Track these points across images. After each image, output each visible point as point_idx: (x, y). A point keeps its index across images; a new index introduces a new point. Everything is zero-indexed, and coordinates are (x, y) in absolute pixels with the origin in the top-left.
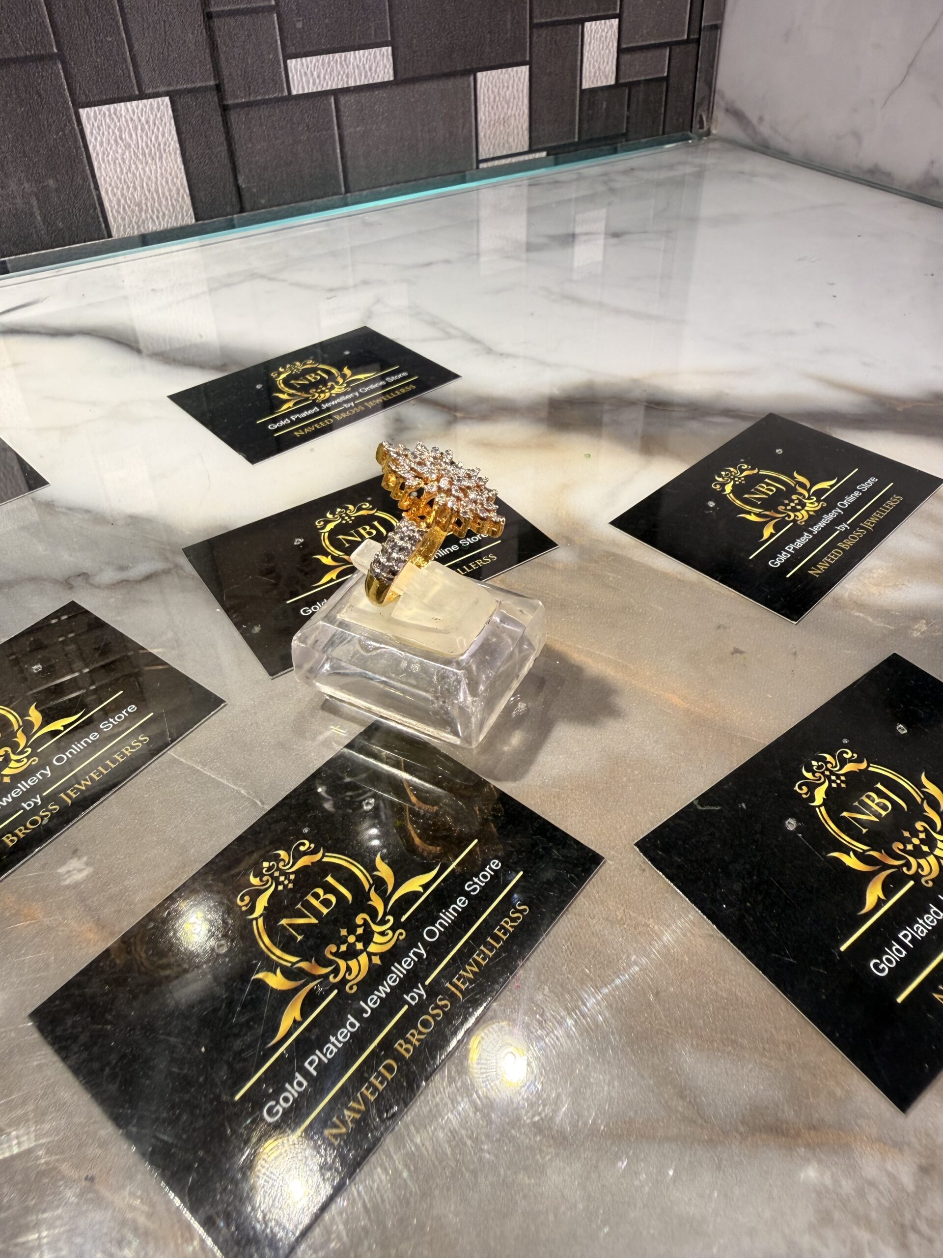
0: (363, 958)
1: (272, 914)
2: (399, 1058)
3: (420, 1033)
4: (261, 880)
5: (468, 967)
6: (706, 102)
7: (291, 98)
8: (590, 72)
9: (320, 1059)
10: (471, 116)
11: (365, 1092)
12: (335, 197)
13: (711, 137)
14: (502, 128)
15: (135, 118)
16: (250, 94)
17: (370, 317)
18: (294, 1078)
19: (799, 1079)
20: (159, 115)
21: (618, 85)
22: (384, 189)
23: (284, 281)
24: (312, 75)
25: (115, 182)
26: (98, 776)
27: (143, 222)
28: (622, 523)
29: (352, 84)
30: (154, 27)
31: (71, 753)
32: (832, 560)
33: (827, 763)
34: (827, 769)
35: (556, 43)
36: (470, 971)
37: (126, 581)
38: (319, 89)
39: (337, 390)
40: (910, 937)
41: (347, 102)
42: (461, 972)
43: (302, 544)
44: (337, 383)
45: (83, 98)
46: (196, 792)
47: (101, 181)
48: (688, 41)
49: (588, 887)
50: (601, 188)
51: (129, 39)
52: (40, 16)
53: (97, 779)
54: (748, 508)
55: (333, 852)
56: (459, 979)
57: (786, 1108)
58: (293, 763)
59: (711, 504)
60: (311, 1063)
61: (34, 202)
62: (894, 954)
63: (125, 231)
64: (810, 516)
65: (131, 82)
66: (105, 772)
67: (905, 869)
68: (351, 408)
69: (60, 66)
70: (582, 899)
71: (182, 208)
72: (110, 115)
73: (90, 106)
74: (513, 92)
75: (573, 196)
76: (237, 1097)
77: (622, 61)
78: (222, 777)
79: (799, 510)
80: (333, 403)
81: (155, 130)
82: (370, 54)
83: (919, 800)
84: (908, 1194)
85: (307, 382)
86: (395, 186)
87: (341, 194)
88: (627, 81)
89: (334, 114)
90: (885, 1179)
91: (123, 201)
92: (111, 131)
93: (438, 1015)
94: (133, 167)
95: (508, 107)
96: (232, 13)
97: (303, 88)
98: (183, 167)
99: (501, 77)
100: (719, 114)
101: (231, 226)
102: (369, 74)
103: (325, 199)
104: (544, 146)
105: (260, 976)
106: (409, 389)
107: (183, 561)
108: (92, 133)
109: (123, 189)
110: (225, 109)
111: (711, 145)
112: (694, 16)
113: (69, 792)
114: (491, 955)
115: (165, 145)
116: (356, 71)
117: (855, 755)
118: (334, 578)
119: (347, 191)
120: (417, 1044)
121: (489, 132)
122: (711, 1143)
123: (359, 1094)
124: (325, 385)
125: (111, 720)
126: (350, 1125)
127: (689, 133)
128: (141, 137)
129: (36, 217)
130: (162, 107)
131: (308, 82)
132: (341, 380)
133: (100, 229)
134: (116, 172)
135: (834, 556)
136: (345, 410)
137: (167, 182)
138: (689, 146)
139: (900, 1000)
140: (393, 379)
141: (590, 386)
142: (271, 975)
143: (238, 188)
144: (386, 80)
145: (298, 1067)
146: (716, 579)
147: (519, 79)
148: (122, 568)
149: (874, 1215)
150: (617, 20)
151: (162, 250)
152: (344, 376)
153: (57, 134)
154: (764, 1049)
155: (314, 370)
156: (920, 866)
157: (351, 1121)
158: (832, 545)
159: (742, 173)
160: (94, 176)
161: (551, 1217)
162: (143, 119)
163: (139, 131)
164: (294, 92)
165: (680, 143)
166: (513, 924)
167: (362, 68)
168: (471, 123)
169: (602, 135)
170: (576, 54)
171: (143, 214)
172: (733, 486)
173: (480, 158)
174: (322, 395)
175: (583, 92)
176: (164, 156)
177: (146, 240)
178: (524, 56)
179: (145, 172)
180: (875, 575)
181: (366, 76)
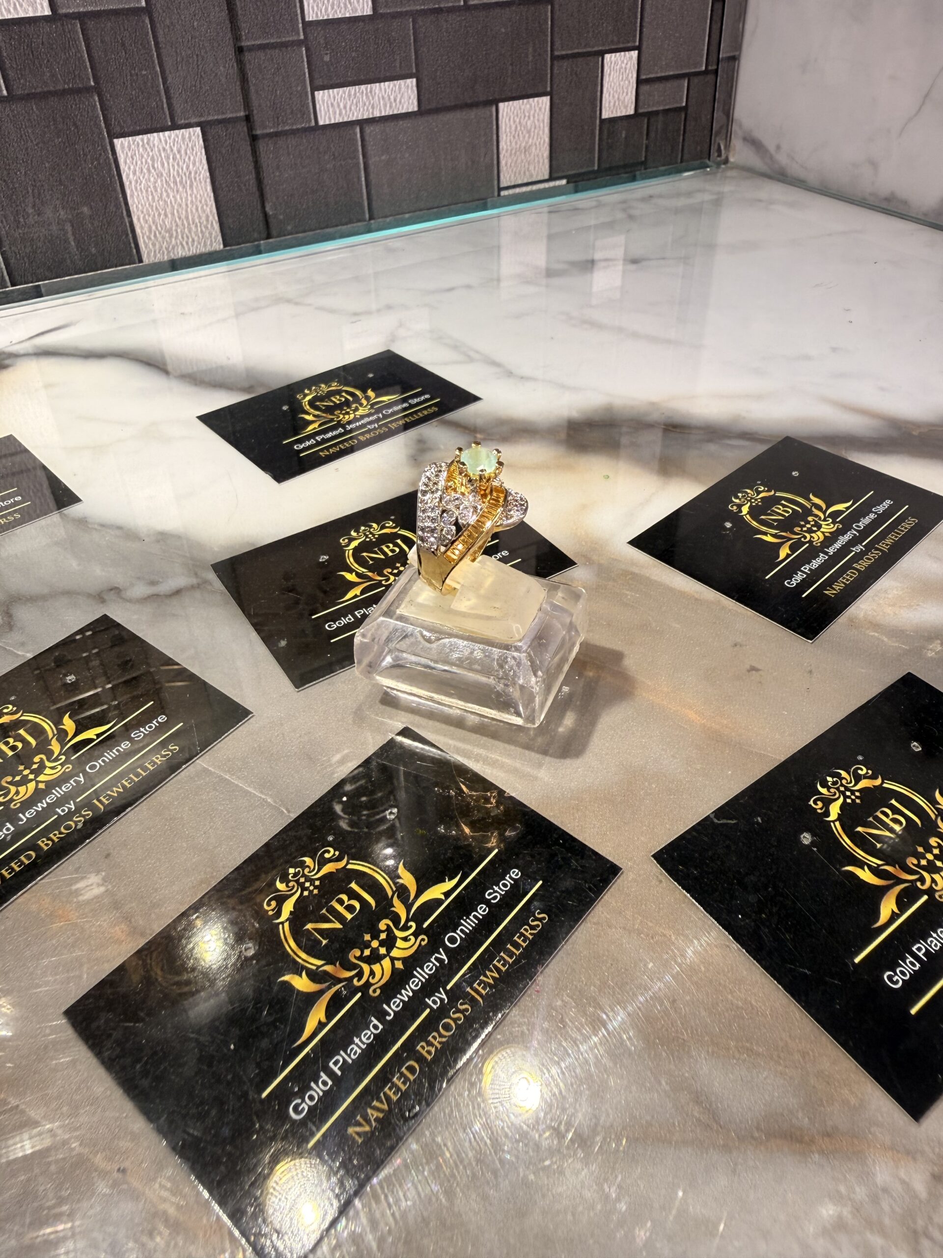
0: (386, 963)
1: (297, 919)
2: (420, 1059)
3: (441, 1036)
4: (287, 886)
5: (488, 973)
6: (724, 131)
7: (317, 128)
8: (610, 102)
9: (344, 1059)
10: (492, 144)
11: (388, 1092)
12: (359, 224)
13: (729, 165)
14: (523, 156)
15: (167, 147)
16: (278, 125)
17: (393, 341)
18: (319, 1077)
19: (814, 1087)
20: (190, 145)
21: (637, 114)
22: (407, 216)
23: (310, 305)
24: (339, 106)
25: (147, 210)
26: (129, 783)
27: (173, 248)
28: (640, 542)
29: (377, 114)
30: (188, 61)
31: (104, 761)
32: (848, 580)
33: (841, 779)
34: (842, 785)
35: (576, 74)
36: (490, 976)
37: (158, 595)
38: (346, 120)
39: (361, 412)
40: (924, 950)
41: (371, 132)
42: (482, 978)
43: (326, 561)
44: (361, 405)
45: (118, 129)
46: (224, 800)
47: (133, 208)
48: (706, 72)
49: (605, 897)
50: (620, 215)
51: (163, 72)
52: (79, 51)
53: (129, 786)
54: (764, 529)
55: (357, 860)
56: (479, 985)
57: (800, 1115)
58: (318, 773)
59: (728, 525)
60: (336, 1063)
61: (68, 227)
62: (908, 967)
63: (155, 256)
64: (825, 536)
65: (164, 113)
66: (136, 780)
67: (919, 884)
68: (375, 429)
69: (97, 99)
70: (601, 909)
71: (211, 234)
72: (143, 145)
73: (124, 137)
74: (534, 122)
75: (593, 222)
76: (264, 1095)
77: (641, 91)
78: (249, 786)
79: (815, 532)
80: (358, 424)
81: (187, 160)
82: (395, 86)
83: (933, 816)
84: (921, 1201)
85: (332, 404)
86: (418, 213)
87: (365, 221)
88: (646, 110)
89: (360, 143)
90: (899, 1187)
91: (154, 228)
92: (144, 160)
93: (459, 1019)
94: (165, 194)
95: (529, 137)
96: (262, 47)
97: (330, 119)
98: (212, 195)
99: (523, 107)
100: (737, 143)
101: (258, 251)
102: (394, 105)
103: (349, 226)
104: (563, 174)
105: (286, 978)
106: (431, 411)
107: (212, 576)
108: (125, 162)
109: (154, 215)
110: (254, 138)
111: (729, 173)
112: (711, 48)
113: (101, 798)
114: (511, 961)
115: (196, 173)
116: (382, 102)
117: (870, 772)
118: (358, 594)
119: (371, 218)
120: (439, 1046)
121: (510, 161)
122: (726, 1148)
123: (382, 1094)
124: (349, 406)
125: (142, 729)
126: (374, 1124)
127: (707, 161)
128: (173, 166)
129: (69, 243)
130: (193, 138)
131: (335, 113)
132: (364, 402)
133: (131, 255)
134: (148, 199)
135: (849, 577)
136: (369, 431)
137: (197, 209)
138: (708, 174)
139: (913, 1011)
140: (415, 401)
141: (609, 409)
142: (297, 977)
143: (265, 215)
144: (410, 110)
145: (323, 1066)
146: (733, 598)
147: (540, 109)
148: (153, 583)
149: (887, 1221)
150: (636, 52)
151: (191, 275)
152: (368, 398)
153: (92, 164)
154: (779, 1057)
155: (339, 392)
156: (933, 881)
157: (375, 1120)
158: (847, 566)
159: (760, 201)
160: (126, 204)
161: (570, 1217)
162: (175, 149)
163: (171, 160)
164: (321, 123)
165: (698, 171)
166: (533, 932)
167: (387, 99)
168: (492, 151)
169: (622, 163)
170: (596, 85)
171: (173, 240)
172: (749, 508)
173: (502, 185)
174: (347, 417)
175: (603, 121)
176: (195, 184)
177: (175, 265)
178: (546, 88)
179: (176, 200)
180: (890, 596)
181: (391, 107)
